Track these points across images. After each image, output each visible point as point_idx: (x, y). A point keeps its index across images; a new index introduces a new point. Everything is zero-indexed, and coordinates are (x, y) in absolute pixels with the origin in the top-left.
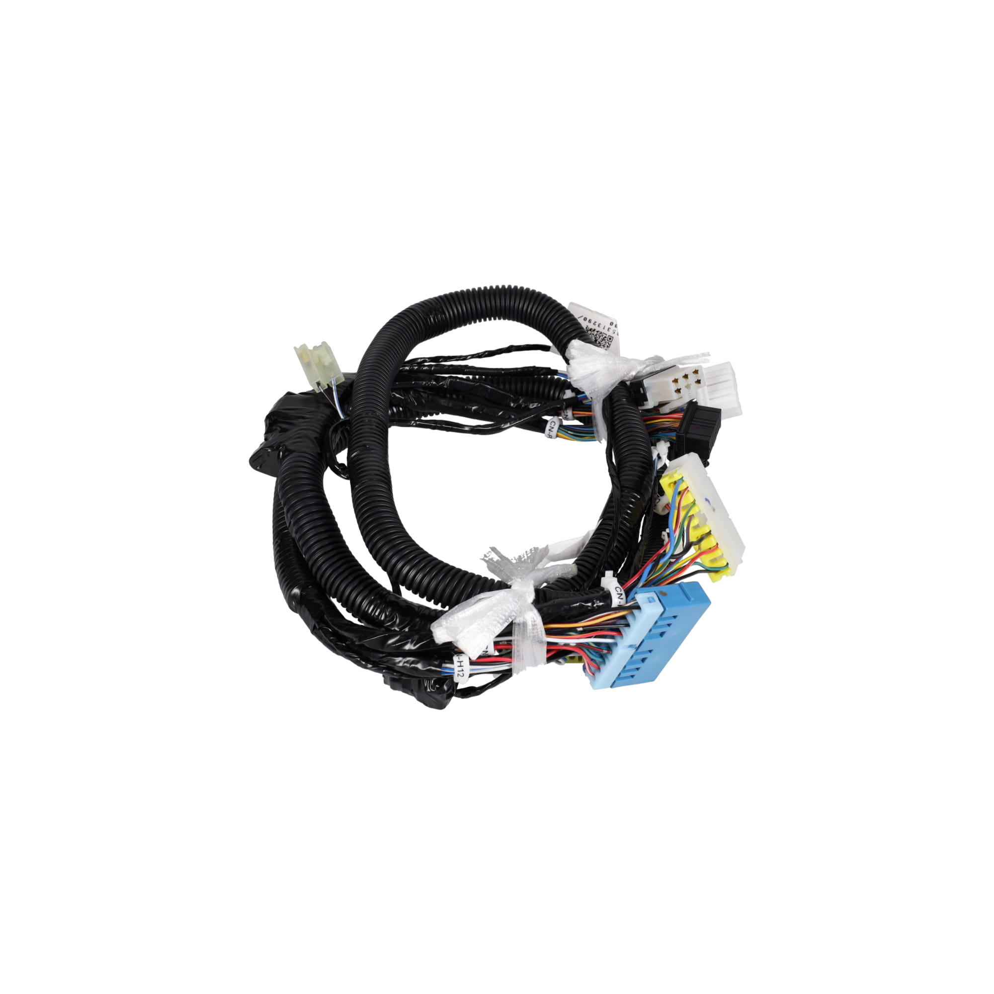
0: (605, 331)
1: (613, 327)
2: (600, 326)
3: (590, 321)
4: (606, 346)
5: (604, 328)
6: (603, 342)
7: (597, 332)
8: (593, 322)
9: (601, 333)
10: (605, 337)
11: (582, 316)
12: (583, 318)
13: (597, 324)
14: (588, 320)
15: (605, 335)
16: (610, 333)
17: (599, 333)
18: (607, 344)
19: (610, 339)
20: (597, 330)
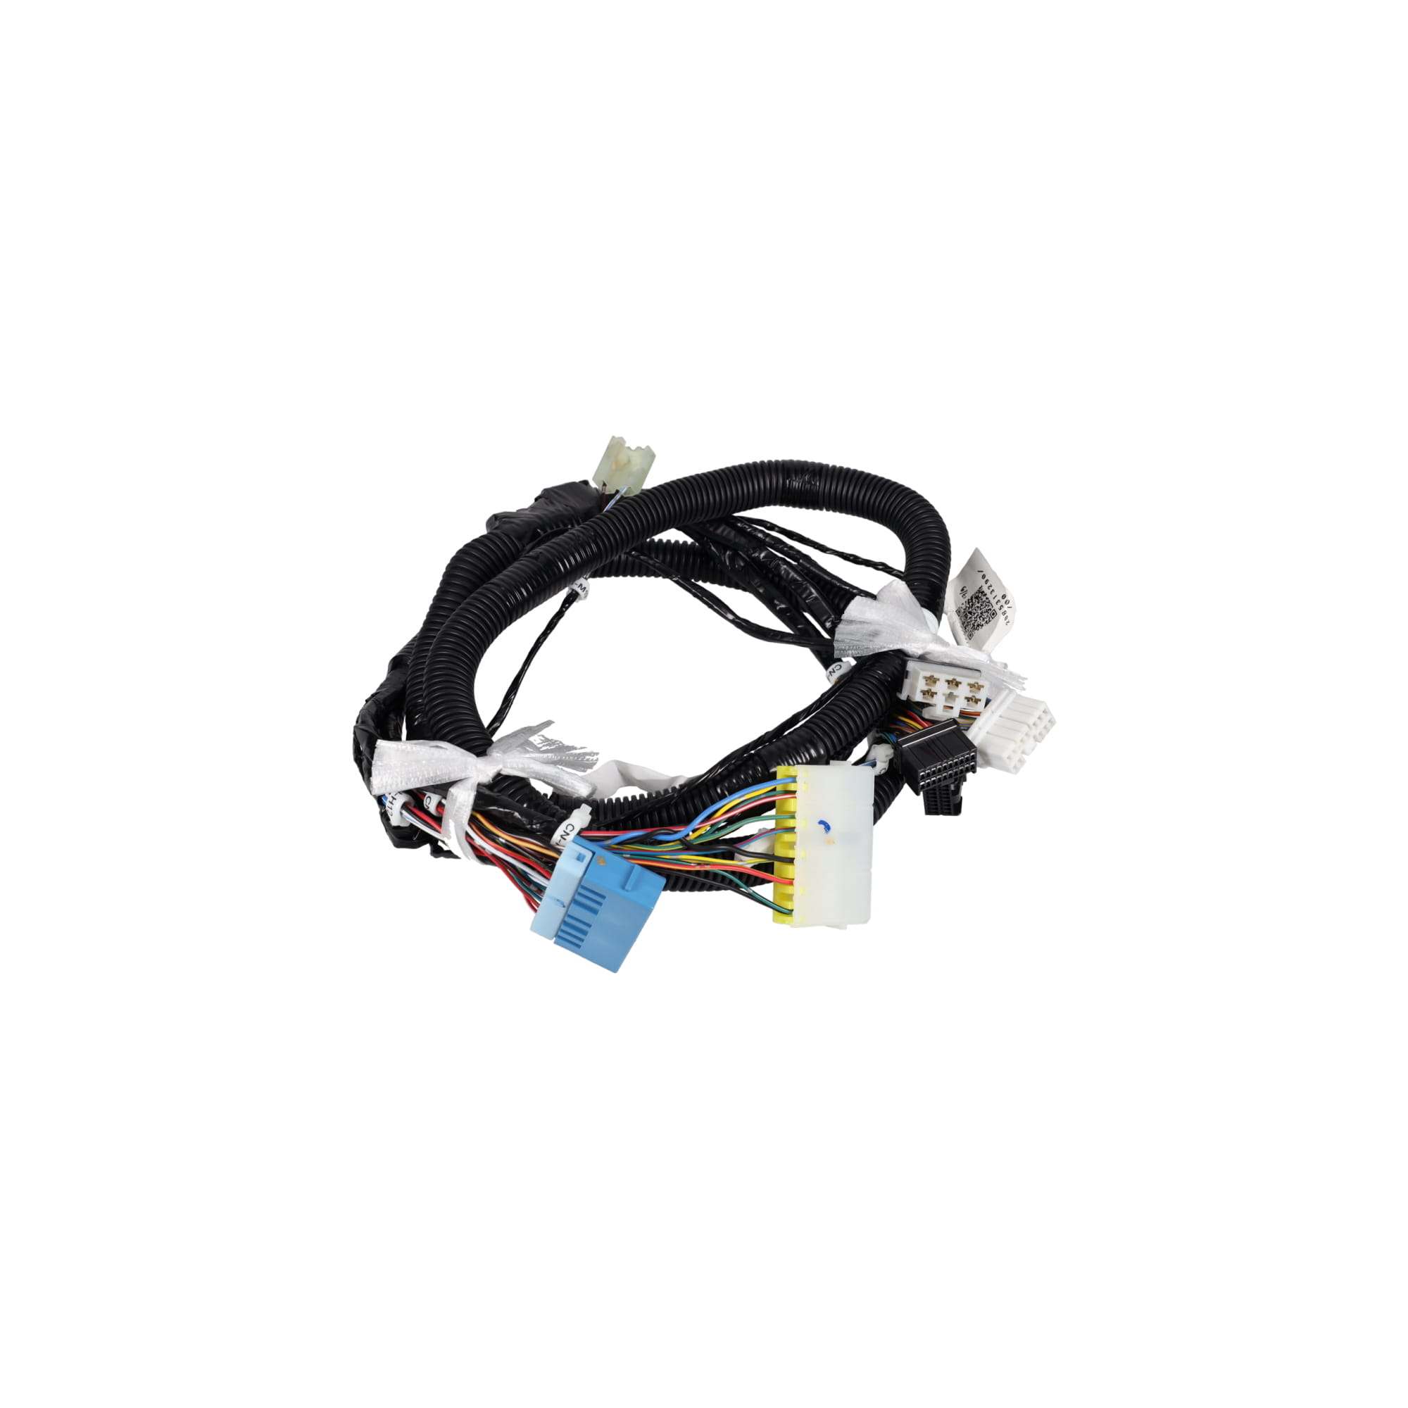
0: (993, 602)
1: (1003, 602)
2: (993, 593)
3: (987, 581)
4: (986, 620)
5: (994, 598)
6: (985, 615)
7: (987, 598)
8: (989, 584)
9: (989, 602)
10: (990, 610)
11: (982, 571)
12: (982, 574)
13: (991, 589)
14: (986, 579)
15: (990, 607)
16: (996, 607)
17: (987, 601)
18: (988, 619)
19: (993, 614)
20: (987, 596)
